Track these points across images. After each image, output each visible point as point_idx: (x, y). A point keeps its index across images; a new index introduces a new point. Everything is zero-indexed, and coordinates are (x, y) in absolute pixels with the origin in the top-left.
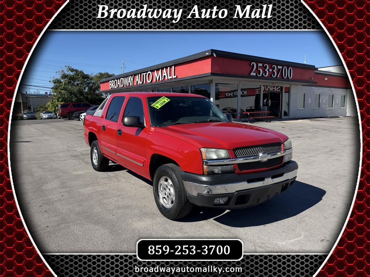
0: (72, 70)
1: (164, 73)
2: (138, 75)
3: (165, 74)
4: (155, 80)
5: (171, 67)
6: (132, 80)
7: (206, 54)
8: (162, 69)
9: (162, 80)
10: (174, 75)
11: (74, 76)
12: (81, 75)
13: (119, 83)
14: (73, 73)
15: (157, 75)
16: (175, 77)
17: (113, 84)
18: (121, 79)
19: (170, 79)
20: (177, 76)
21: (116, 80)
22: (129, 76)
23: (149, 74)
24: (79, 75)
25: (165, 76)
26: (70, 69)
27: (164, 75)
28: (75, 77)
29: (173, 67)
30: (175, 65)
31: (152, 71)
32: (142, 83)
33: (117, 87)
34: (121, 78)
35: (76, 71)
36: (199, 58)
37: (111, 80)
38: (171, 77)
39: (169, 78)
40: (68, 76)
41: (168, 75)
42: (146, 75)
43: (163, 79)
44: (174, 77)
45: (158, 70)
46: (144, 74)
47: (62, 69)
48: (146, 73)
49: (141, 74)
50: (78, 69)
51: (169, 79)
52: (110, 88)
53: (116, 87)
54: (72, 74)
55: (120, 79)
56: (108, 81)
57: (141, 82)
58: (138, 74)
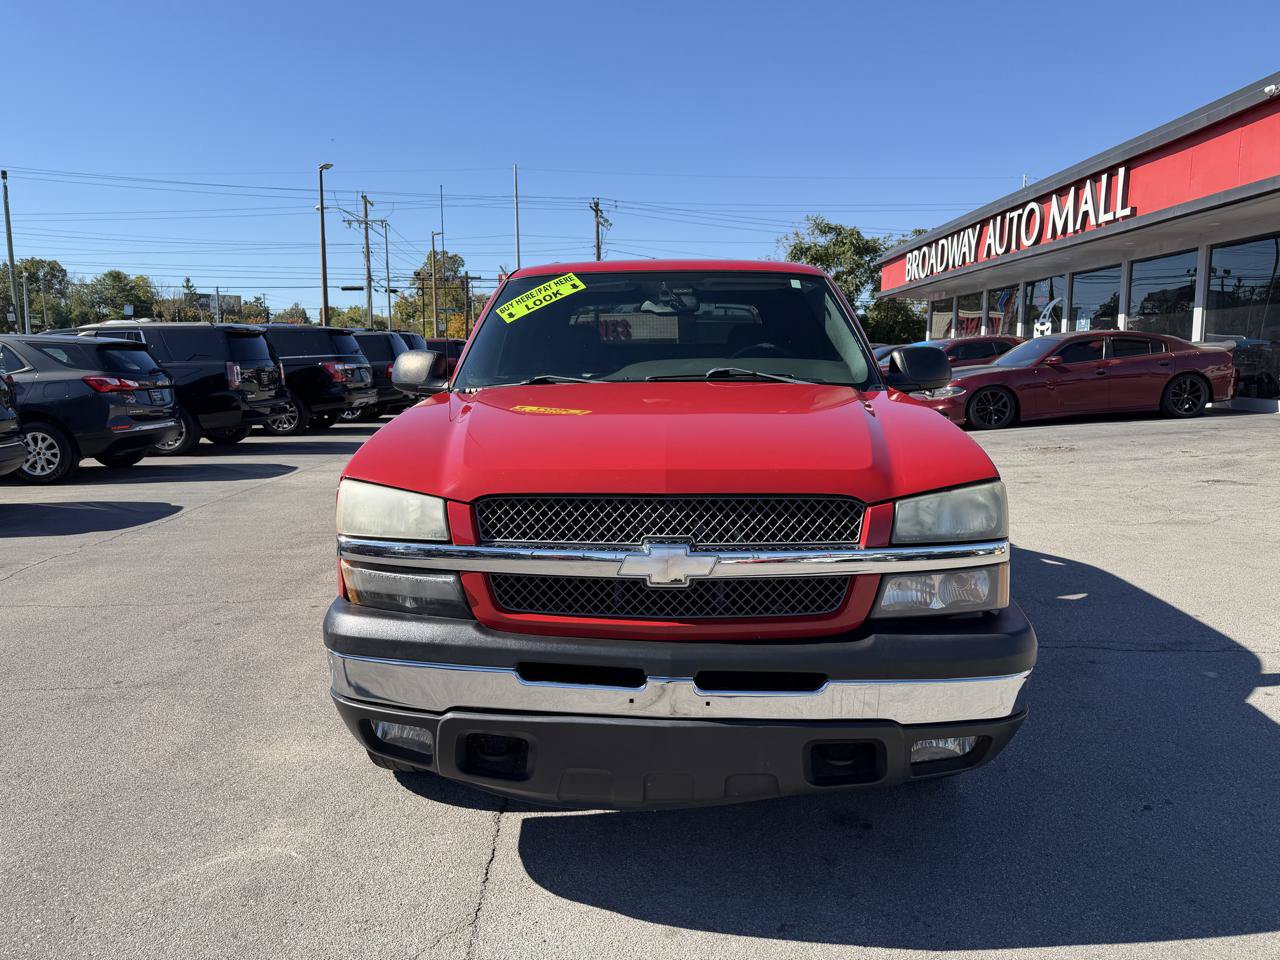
0: (825, 230)
1: (1086, 203)
2: (995, 221)
3: (1089, 207)
4: (1049, 235)
5: (1111, 172)
6: (973, 243)
7: (1267, 90)
8: (1079, 185)
9: (1075, 232)
10: (1124, 207)
11: (826, 249)
12: (852, 244)
13: (933, 261)
14: (828, 238)
15: (1059, 213)
16: (1127, 212)
17: (915, 265)
18: (941, 242)
19: (1107, 223)
20: (1134, 210)
21: (925, 249)
22: (964, 230)
23: (1032, 211)
24: (844, 244)
25: (1086, 214)
26: (817, 226)
27: (1083, 208)
28: (831, 251)
29: (1122, 171)
30: (1130, 164)
31: (1043, 199)
32: (1003, 250)
33: (927, 276)
34: (941, 239)
35: (838, 231)
36: (1231, 113)
37: (911, 251)
38: (1110, 217)
39: (1104, 218)
40: (809, 248)
41: (1099, 209)
42: (1020, 216)
43: (1078, 227)
44: (1120, 213)
45: (1062, 192)
46: (1015, 214)
47: (794, 230)
48: (1020, 211)
49: (1005, 217)
50: (845, 225)
51: (1104, 225)
52: (908, 279)
53: (923, 276)
54: (822, 241)
55: (937, 244)
56: (903, 256)
57: (1001, 247)
58: (994, 217)
